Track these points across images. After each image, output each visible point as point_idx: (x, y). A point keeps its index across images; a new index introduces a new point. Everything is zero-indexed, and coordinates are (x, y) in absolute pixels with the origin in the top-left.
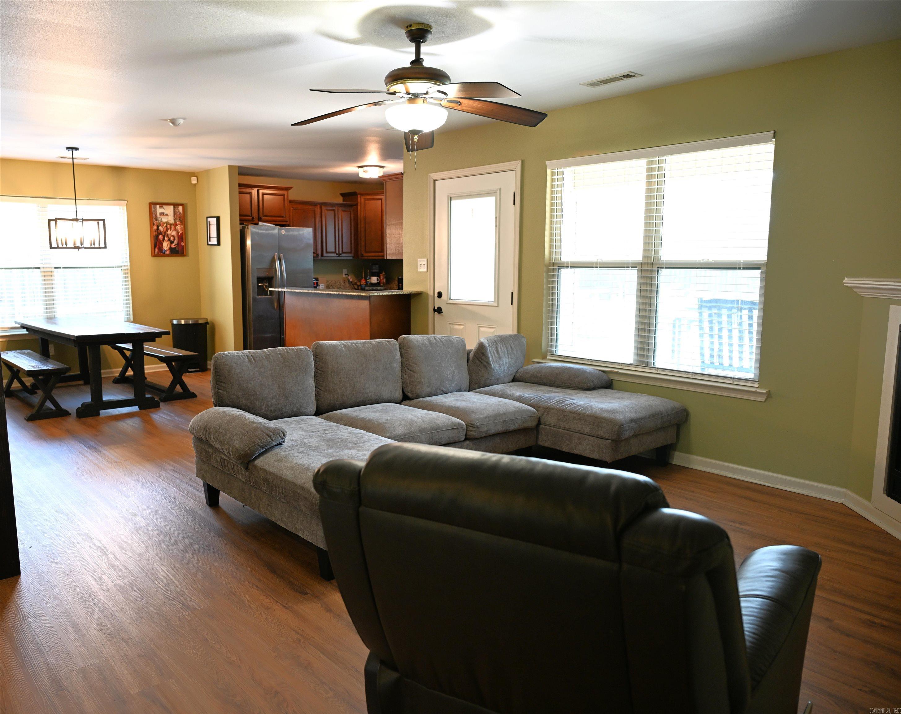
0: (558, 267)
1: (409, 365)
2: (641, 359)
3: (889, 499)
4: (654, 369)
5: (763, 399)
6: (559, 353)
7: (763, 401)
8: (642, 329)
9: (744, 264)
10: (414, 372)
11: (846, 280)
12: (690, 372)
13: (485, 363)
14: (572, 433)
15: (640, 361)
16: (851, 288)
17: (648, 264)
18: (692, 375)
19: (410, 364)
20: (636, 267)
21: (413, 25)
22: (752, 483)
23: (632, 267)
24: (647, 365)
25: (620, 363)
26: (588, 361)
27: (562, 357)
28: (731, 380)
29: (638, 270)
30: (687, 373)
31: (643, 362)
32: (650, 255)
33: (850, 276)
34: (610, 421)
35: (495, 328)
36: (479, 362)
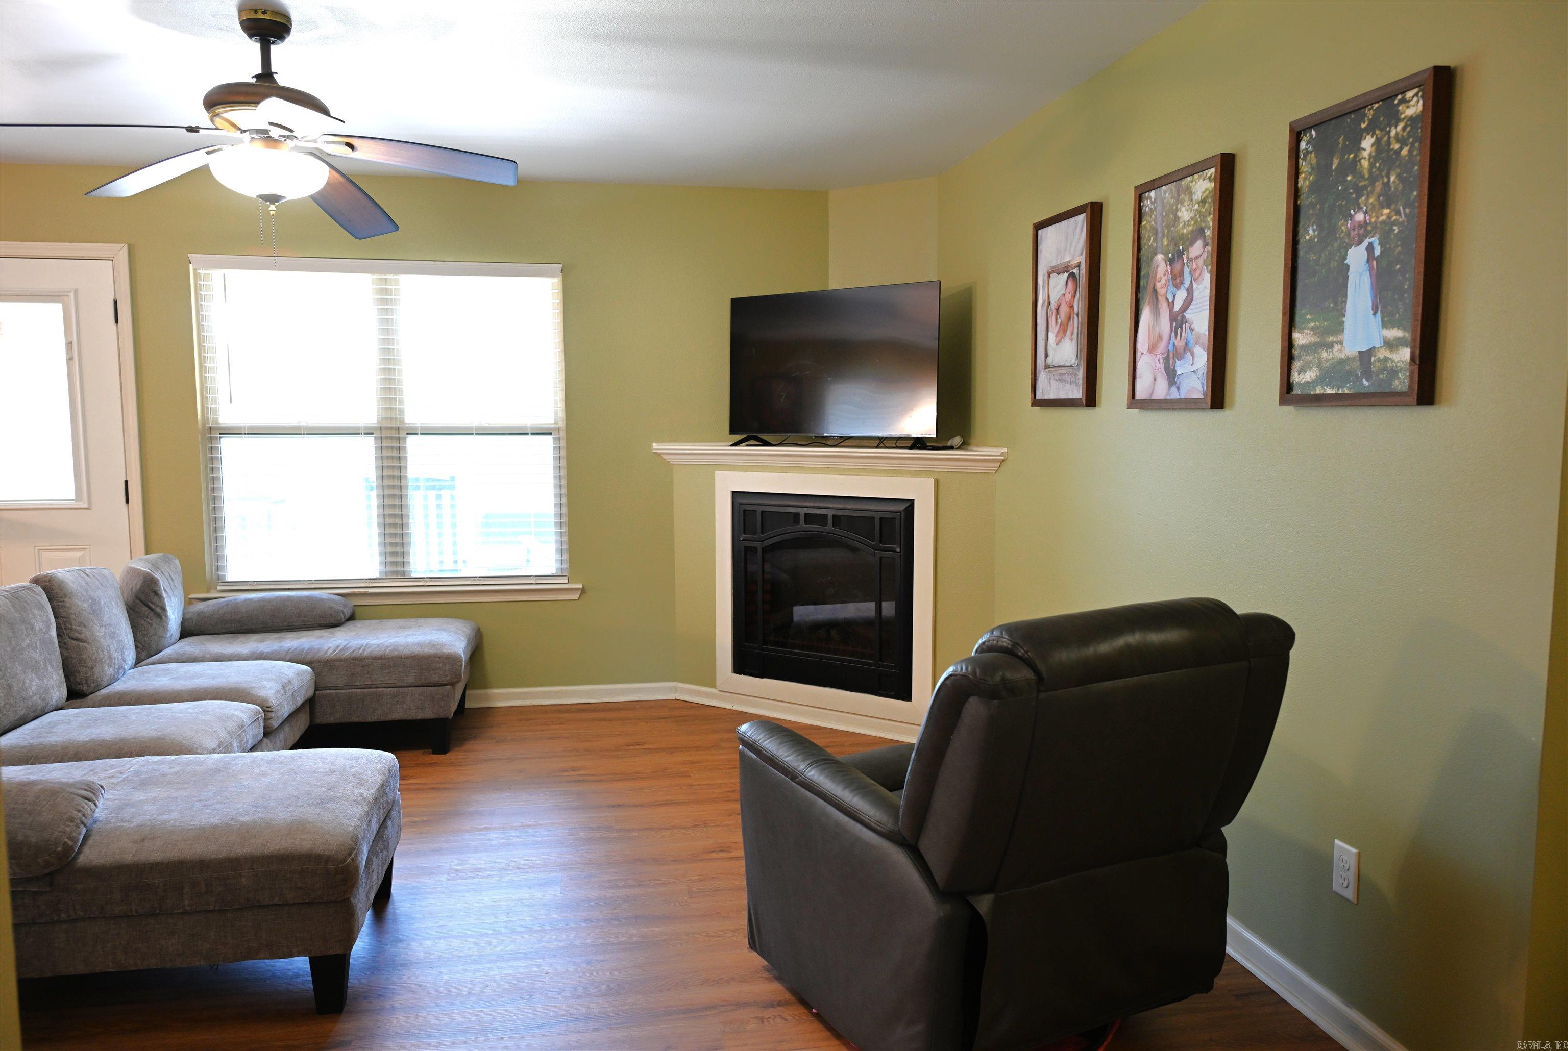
0: (220, 434)
1: (71, 629)
2: (395, 569)
3: (742, 677)
4: (422, 579)
5: (576, 596)
6: (230, 577)
7: (577, 599)
8: (390, 524)
9: (532, 428)
10: (84, 642)
11: (655, 445)
12: (476, 577)
13: (158, 610)
14: (381, 689)
15: (393, 572)
16: (659, 454)
17: (391, 428)
18: (479, 580)
19: (74, 627)
20: (372, 434)
21: (269, 13)
22: (561, 705)
23: (365, 434)
24: (404, 576)
25: (363, 579)
26: (303, 584)
27: (251, 583)
28: (535, 578)
29: (376, 438)
30: (472, 579)
31: (397, 572)
32: (393, 416)
33: (658, 441)
34: (446, 658)
35: (86, 549)
36: (146, 609)
